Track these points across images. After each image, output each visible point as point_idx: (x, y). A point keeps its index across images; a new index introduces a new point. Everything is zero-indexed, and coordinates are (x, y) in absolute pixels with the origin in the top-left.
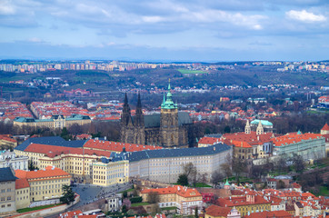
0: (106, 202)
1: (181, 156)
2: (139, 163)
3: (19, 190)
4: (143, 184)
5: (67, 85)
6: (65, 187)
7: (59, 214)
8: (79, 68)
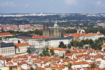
0: (39, 52)
4: (49, 47)
5: (28, 20)
6: (28, 48)
7: (26, 55)
8: (31, 15)
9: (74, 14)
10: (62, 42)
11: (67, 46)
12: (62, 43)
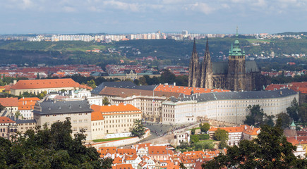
0: (175, 137)
1: (248, 98)
2: (207, 103)
3: (95, 122)
4: (211, 124)
5: (139, 53)
6: (137, 121)
7: (131, 145)
8: (149, 38)
9: (300, 34)
10: (258, 107)
11: (275, 120)
12: (256, 111)
